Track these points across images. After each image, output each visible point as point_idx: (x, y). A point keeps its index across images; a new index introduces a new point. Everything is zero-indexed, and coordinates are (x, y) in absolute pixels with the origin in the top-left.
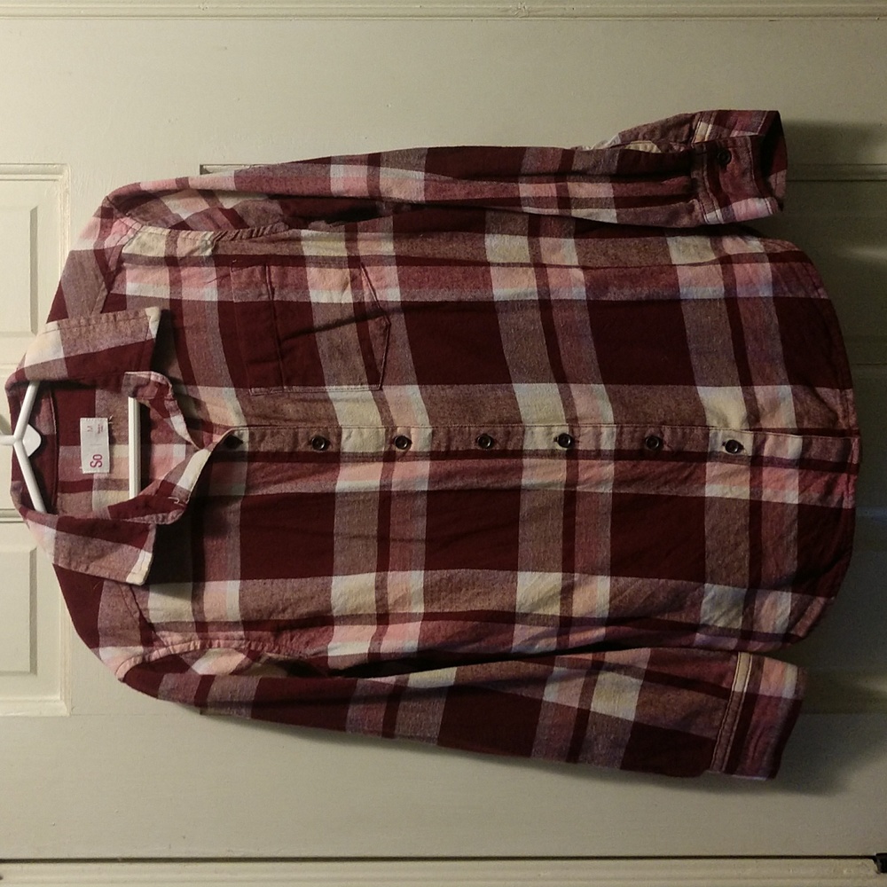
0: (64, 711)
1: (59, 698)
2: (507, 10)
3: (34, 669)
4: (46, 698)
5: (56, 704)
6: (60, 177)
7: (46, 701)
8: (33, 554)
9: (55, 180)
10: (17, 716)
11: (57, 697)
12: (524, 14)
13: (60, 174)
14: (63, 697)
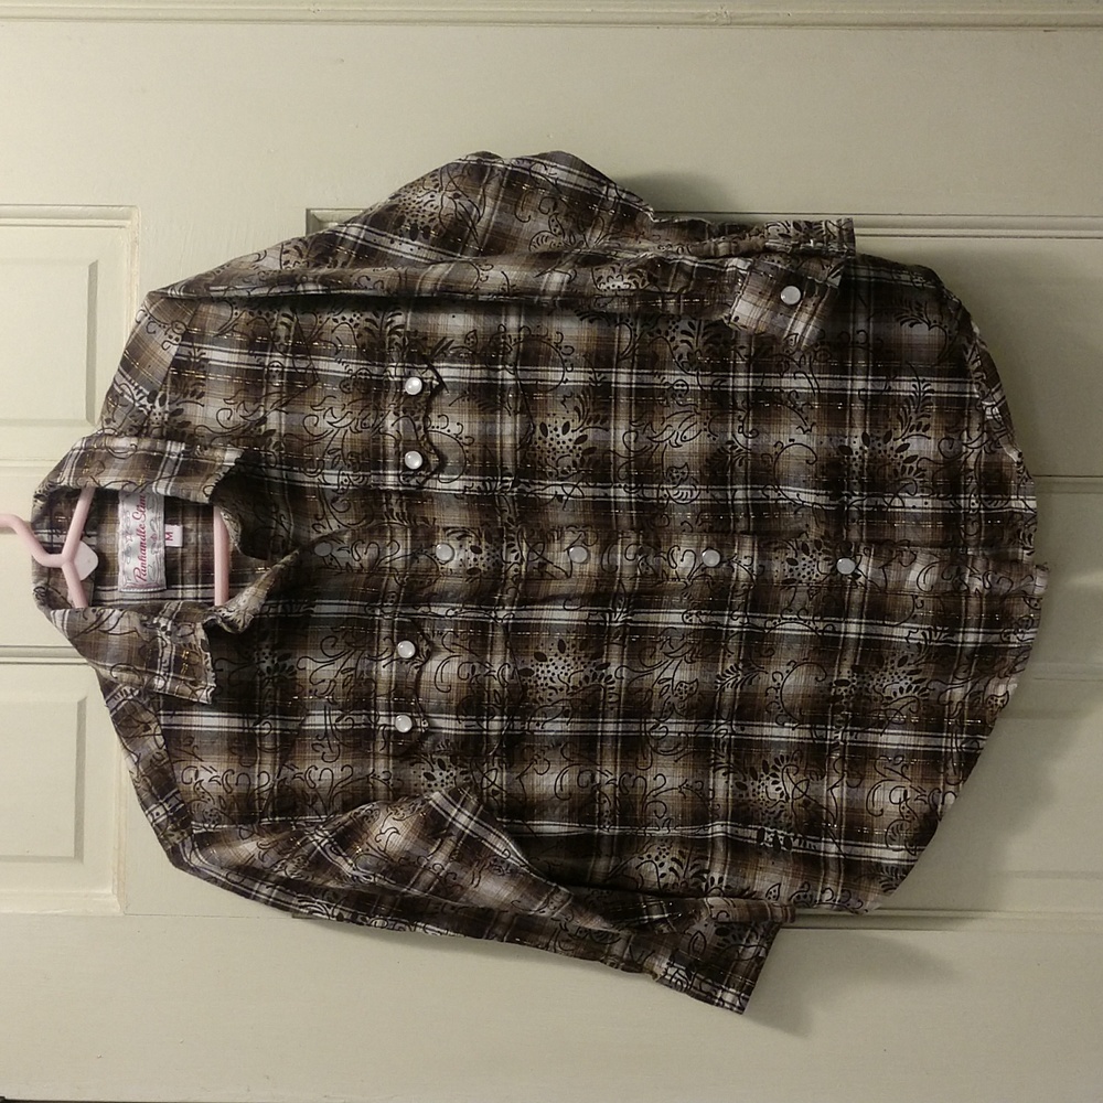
0: (116, 908)
1: (110, 892)
2: (703, 16)
3: (79, 854)
4: (94, 891)
5: (106, 899)
6: (129, 222)
7: (93, 896)
9: (121, 227)
10: (56, 915)
11: (108, 890)
12: (725, 21)
13: (128, 218)
14: (116, 891)
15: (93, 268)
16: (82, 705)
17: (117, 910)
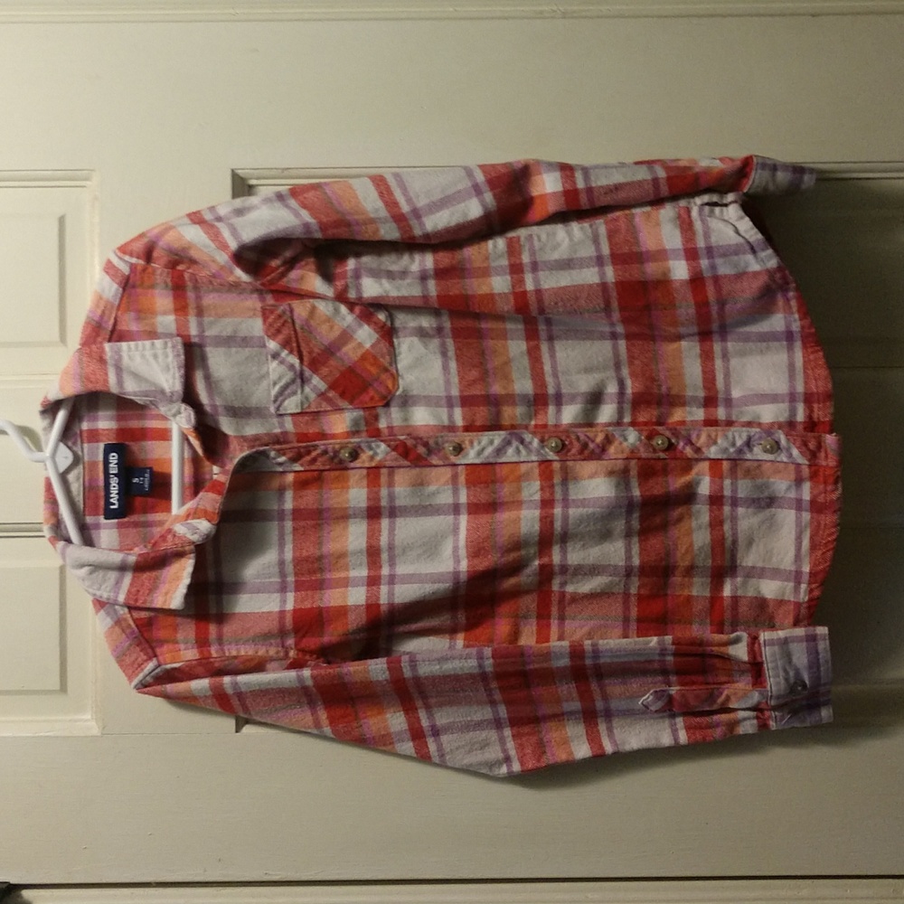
0: (95, 730)
1: (89, 717)
3: (63, 688)
4: (76, 717)
5: (87, 723)
6: (88, 183)
7: (76, 721)
8: (62, 570)
9: (83, 186)
10: (47, 736)
11: (88, 716)
13: (88, 180)
14: (94, 716)
15: (62, 221)
17: (96, 731)
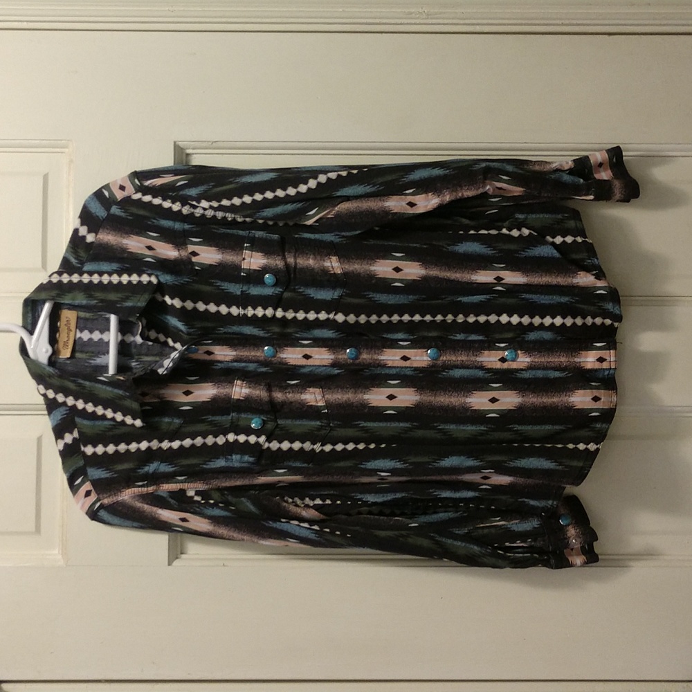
0: (61, 562)
2: (411, 13)
3: (38, 530)
4: (47, 552)
5: (55, 557)
6: (66, 150)
7: (47, 555)
9: (62, 153)
10: (25, 566)
11: (56, 552)
12: (424, 17)
13: (67, 147)
14: (60, 551)
15: (46, 178)
16: (39, 440)
